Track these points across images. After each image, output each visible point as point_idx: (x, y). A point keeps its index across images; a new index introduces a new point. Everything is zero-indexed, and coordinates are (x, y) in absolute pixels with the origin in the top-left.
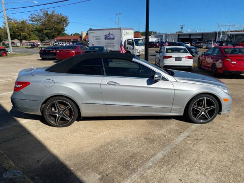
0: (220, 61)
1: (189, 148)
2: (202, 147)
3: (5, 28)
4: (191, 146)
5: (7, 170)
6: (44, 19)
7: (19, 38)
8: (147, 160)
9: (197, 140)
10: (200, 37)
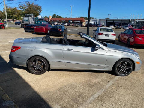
0: (132, 37)
1: (114, 92)
2: (122, 91)
3: (4, 12)
4: (115, 90)
5: (5, 101)
6: (27, 8)
7: (12, 18)
8: (89, 98)
9: (119, 86)
10: (120, 22)
